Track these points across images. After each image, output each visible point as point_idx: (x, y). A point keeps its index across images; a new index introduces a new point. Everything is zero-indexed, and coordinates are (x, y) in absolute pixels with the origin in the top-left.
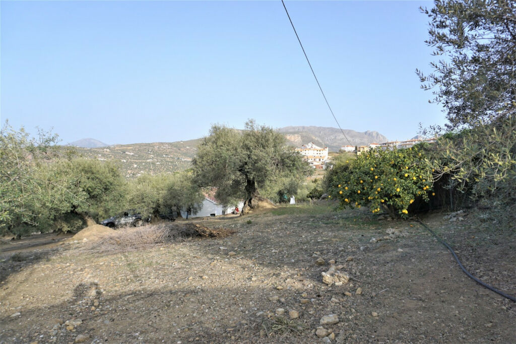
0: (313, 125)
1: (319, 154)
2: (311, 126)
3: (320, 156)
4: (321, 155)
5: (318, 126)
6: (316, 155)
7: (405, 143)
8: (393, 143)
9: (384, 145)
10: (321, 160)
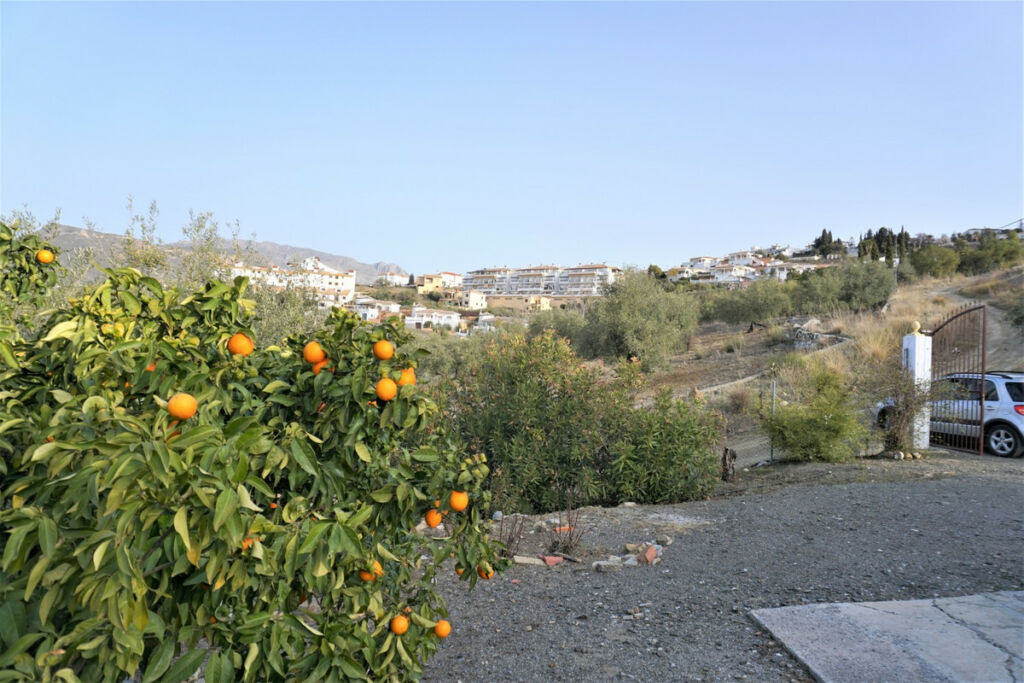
0: (271, 240)
1: (333, 286)
2: (266, 242)
3: (337, 288)
4: (339, 287)
5: (281, 243)
6: (327, 287)
7: (526, 273)
8: (499, 271)
9: (480, 275)
10: (340, 297)
